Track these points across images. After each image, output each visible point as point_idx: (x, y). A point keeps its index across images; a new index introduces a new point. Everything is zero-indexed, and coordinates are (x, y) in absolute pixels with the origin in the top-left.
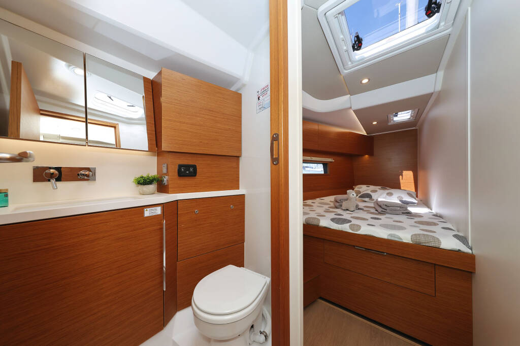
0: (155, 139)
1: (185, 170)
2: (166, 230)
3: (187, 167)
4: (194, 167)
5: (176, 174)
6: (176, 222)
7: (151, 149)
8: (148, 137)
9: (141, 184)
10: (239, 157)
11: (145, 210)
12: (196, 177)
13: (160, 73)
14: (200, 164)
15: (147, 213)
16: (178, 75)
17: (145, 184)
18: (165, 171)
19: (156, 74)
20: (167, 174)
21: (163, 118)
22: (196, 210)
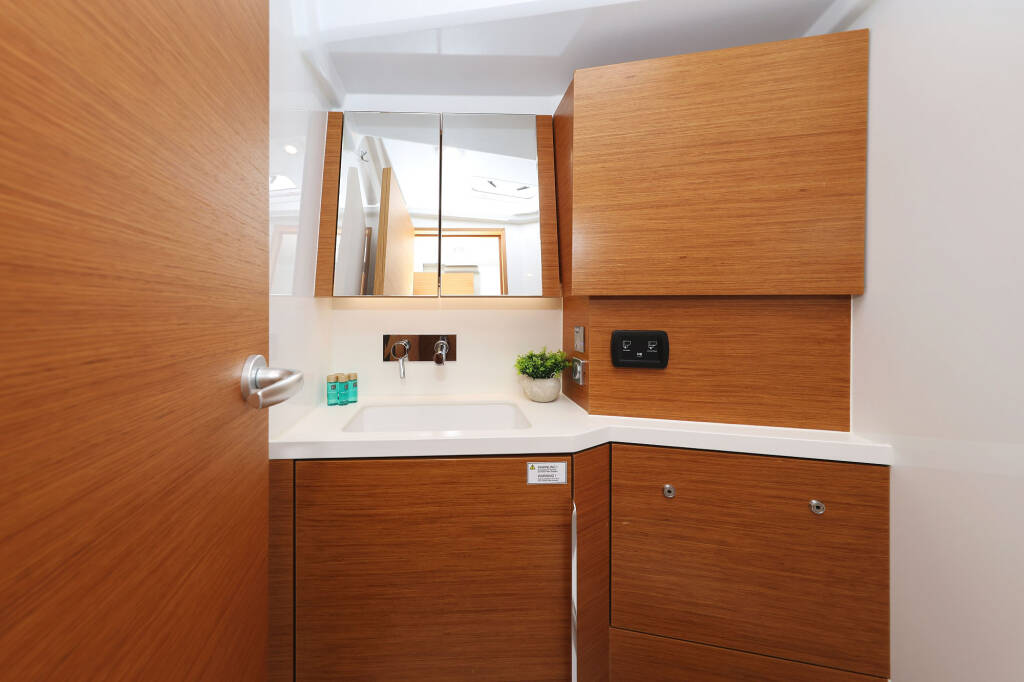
0: (557, 263)
1: (634, 349)
2: (578, 533)
3: (639, 339)
4: (662, 339)
5: (607, 357)
6: (607, 509)
7: (548, 292)
8: (543, 261)
9: (530, 375)
10: (847, 298)
11: (530, 466)
12: (667, 370)
13: (570, 92)
14: (680, 330)
15: (535, 475)
16: (615, 73)
17: (537, 377)
18: (579, 345)
19: (562, 97)
20: (584, 355)
21: (574, 206)
22: (668, 486)
